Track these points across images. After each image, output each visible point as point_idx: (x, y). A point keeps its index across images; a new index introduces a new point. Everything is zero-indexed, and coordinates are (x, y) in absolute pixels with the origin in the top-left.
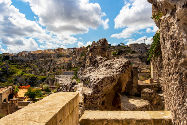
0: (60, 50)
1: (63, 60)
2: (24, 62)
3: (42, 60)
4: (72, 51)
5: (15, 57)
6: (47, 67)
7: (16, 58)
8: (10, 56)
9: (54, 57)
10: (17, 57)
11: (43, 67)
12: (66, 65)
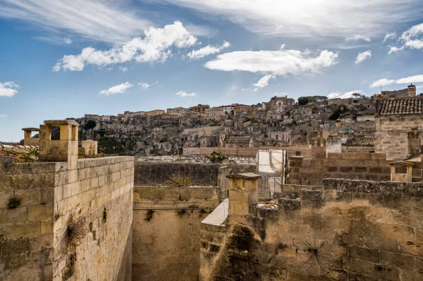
0: (202, 109)
1: (203, 130)
2: (124, 133)
3: (158, 129)
4: (229, 112)
5: (107, 123)
6: (167, 145)
7: (109, 126)
8: (96, 121)
9: (184, 124)
10: (111, 123)
11: (160, 145)
12: (206, 142)
